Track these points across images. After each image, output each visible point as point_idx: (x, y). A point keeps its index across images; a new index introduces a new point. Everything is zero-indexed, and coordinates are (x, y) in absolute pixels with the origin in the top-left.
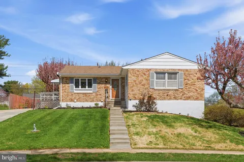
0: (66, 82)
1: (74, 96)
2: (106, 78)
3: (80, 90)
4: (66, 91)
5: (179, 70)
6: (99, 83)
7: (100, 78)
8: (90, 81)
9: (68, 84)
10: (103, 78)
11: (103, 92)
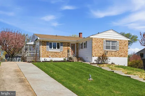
0: (44, 44)
1: (49, 53)
2: (68, 43)
3: (52, 50)
4: (44, 50)
5: (117, 40)
6: (64, 46)
7: (65, 43)
8: (58, 44)
9: (45, 45)
10: (66, 43)
11: (66, 51)
